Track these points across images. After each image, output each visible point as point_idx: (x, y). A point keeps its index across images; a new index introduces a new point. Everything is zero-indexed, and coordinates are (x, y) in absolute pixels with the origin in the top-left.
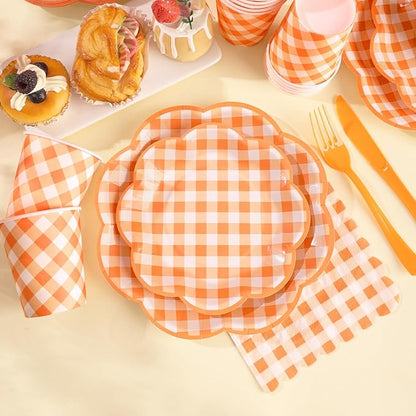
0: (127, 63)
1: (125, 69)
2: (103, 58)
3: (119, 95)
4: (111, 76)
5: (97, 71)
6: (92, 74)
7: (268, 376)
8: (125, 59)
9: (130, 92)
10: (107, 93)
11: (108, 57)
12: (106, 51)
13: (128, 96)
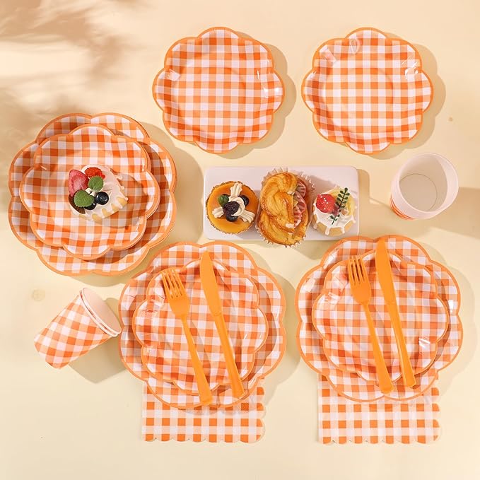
0: (299, 221)
1: (297, 224)
2: (282, 216)
3: (291, 241)
4: (287, 230)
5: (277, 226)
6: (274, 226)
7: (327, 433)
8: (298, 218)
9: (299, 238)
10: (284, 240)
11: (287, 217)
12: (285, 213)
13: (297, 241)
